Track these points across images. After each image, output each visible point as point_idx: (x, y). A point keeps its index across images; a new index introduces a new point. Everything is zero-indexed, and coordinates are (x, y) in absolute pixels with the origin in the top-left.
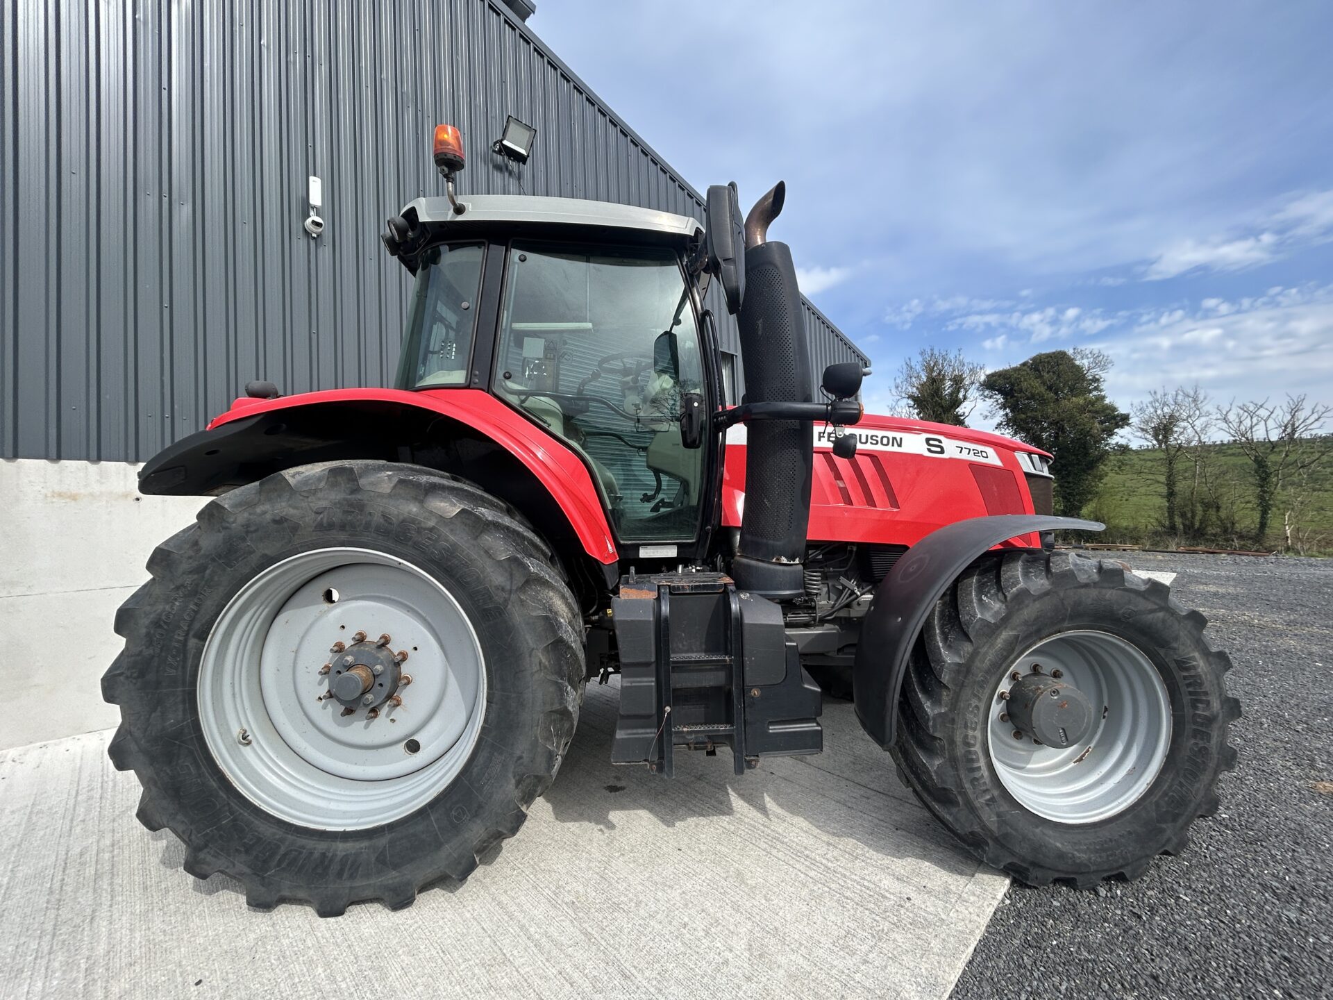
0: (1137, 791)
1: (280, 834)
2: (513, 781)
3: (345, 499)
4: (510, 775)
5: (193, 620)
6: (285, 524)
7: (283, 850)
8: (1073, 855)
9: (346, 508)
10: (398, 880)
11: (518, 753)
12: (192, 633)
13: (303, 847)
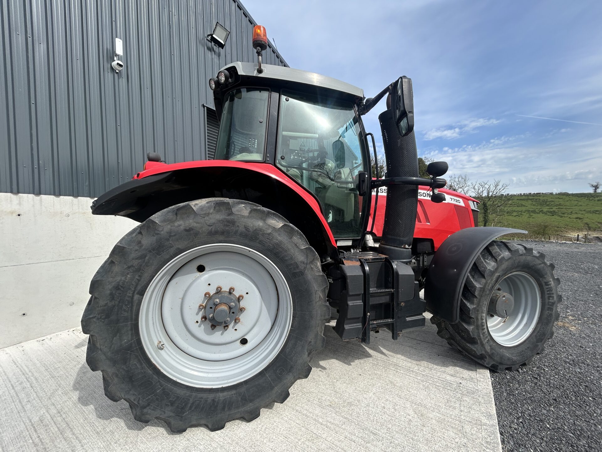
0: (529, 332)
1: (188, 393)
2: (307, 353)
3: (225, 219)
4: (306, 351)
5: (137, 285)
6: (192, 232)
7: (191, 401)
8: (512, 358)
9: (226, 223)
10: (252, 407)
11: (310, 340)
12: (136, 292)
13: (202, 398)
